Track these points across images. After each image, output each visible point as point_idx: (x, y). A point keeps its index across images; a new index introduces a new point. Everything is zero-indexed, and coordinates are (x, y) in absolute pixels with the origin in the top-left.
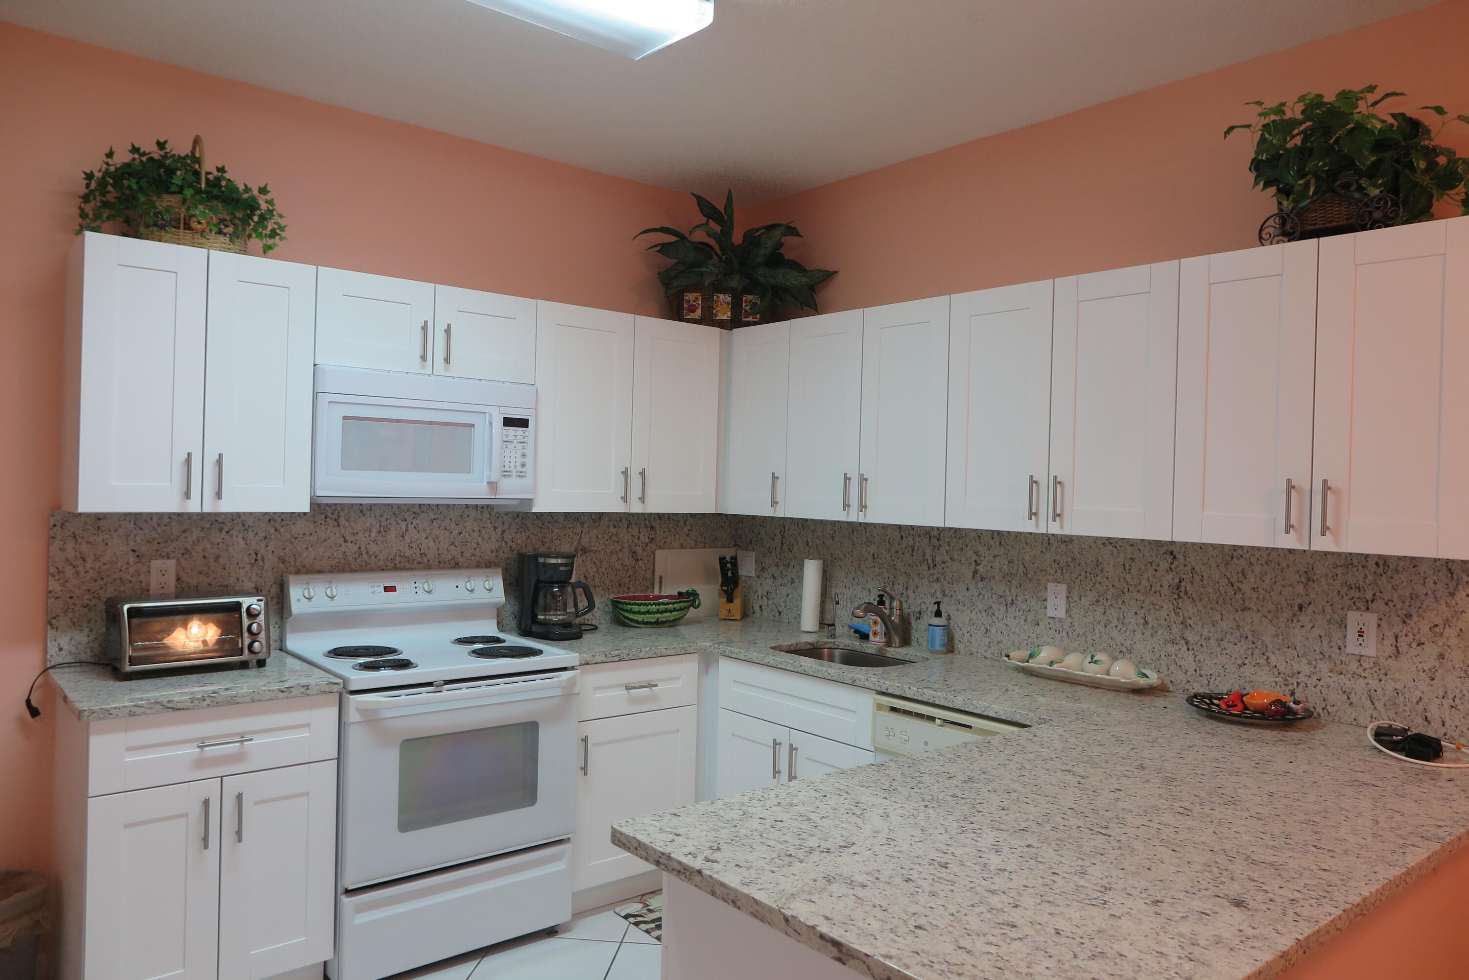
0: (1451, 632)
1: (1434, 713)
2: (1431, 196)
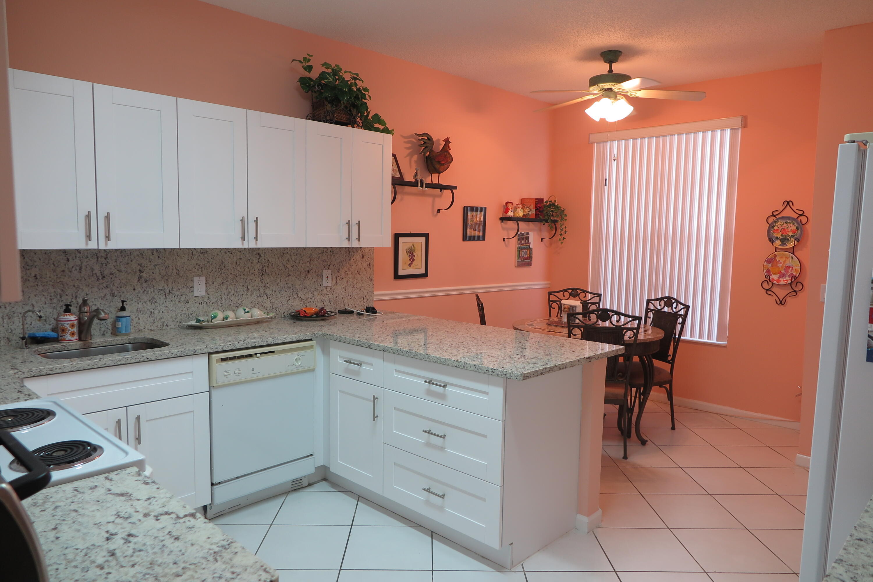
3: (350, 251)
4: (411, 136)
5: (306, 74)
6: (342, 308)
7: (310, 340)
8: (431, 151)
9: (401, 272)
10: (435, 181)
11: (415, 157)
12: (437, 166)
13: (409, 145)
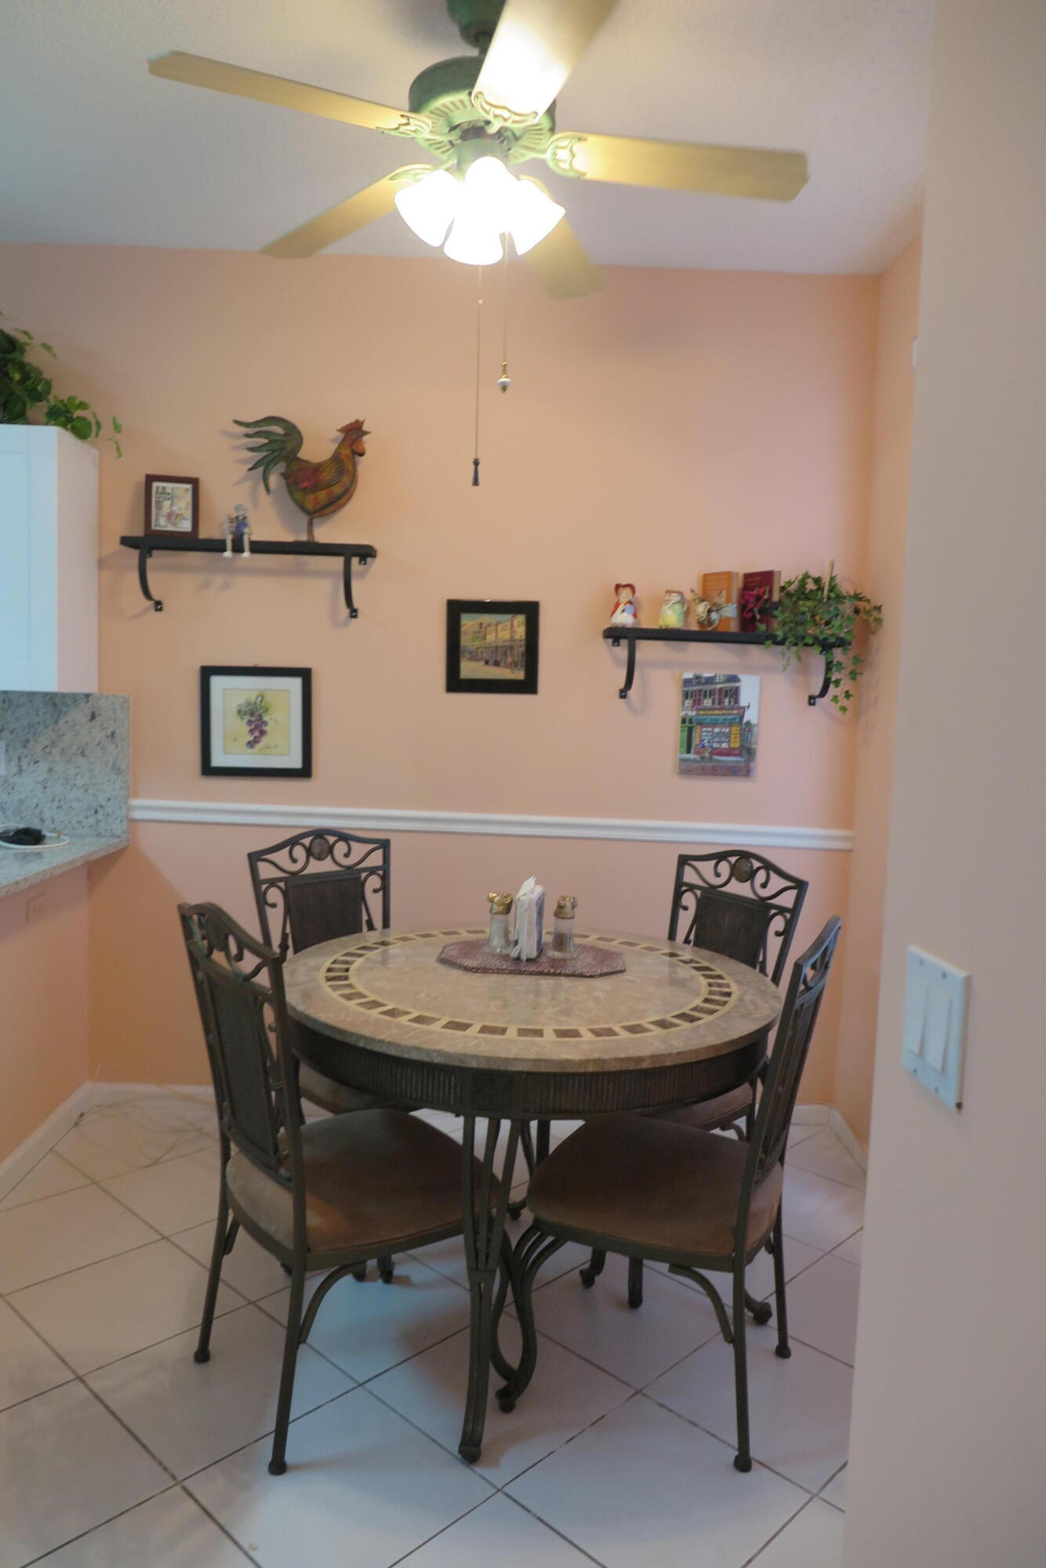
0: (56, 751)
1: (47, 814)
2: (25, 406)
8: (296, 459)
9: (221, 759)
10: (322, 538)
12: (322, 497)
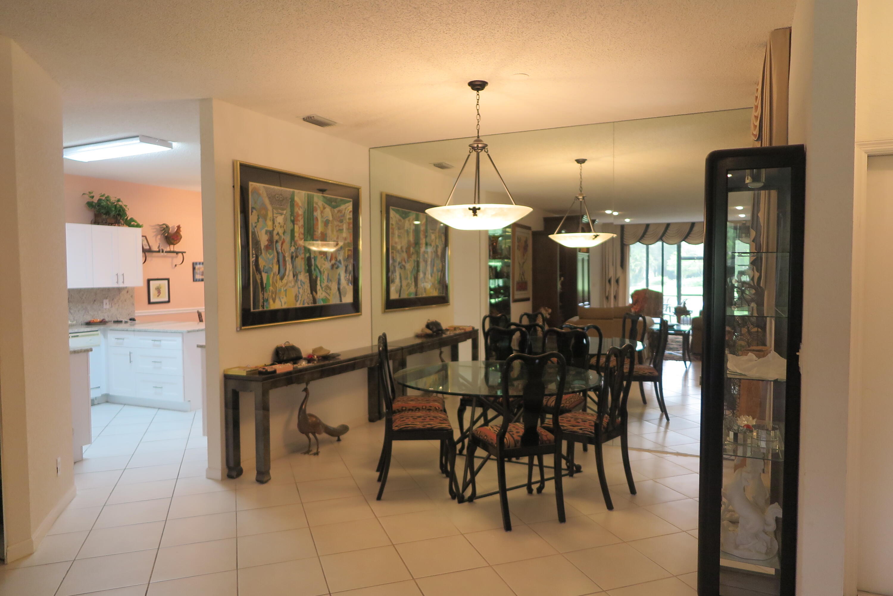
0: (120, 301)
3: (119, 290)
4: (155, 226)
5: (90, 200)
6: (116, 320)
7: (97, 331)
8: (168, 233)
9: (152, 300)
10: (172, 250)
11: (159, 237)
12: (172, 241)
13: (155, 230)
